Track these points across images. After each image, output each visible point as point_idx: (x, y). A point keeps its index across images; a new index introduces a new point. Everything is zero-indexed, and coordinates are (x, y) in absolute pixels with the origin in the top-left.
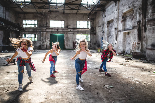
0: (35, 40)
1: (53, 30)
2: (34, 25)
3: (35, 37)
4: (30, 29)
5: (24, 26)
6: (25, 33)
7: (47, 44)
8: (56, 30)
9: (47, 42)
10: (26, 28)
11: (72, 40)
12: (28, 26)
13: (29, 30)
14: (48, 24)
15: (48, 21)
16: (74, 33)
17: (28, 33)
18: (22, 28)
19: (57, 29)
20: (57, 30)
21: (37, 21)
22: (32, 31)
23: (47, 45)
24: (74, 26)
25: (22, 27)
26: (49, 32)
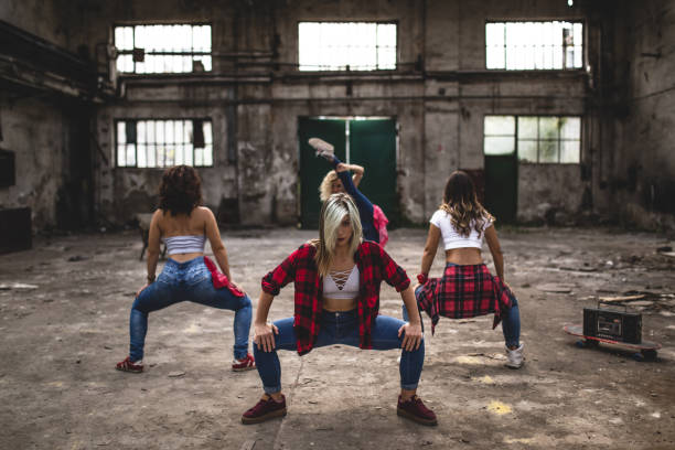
0: (198, 163)
1: (321, 92)
2: (189, 59)
3: (198, 141)
4: (162, 86)
5: (124, 65)
6: (132, 114)
7: (281, 189)
8: (338, 92)
9: (277, 176)
10: (133, 80)
11: (455, 155)
12: (150, 66)
13: (152, 91)
14: (280, 50)
15: (281, 30)
16: (468, 108)
17: (146, 112)
18: (107, 76)
19: (350, 78)
20: (349, 92)
21: (207, 30)
22: (175, 98)
23: (279, 196)
24: (466, 62)
25: (105, 71)
26: (291, 103)
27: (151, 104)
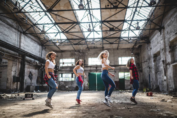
0: (72, 80)
1: (92, 69)
2: (71, 64)
3: (72, 77)
4: (67, 68)
5: (61, 65)
6: (62, 73)
7: (85, 84)
8: (95, 69)
9: (85, 82)
10: (63, 67)
11: (114, 78)
12: (65, 65)
13: (65, 69)
14: (85, 62)
15: (86, 59)
16: (116, 71)
17: (64, 72)
18: (59, 67)
19: (97, 67)
20: (96, 69)
21: (74, 59)
22: (69, 70)
23: (85, 86)
24: (115, 63)
25: (58, 66)
26: (87, 70)
27: (65, 71)
